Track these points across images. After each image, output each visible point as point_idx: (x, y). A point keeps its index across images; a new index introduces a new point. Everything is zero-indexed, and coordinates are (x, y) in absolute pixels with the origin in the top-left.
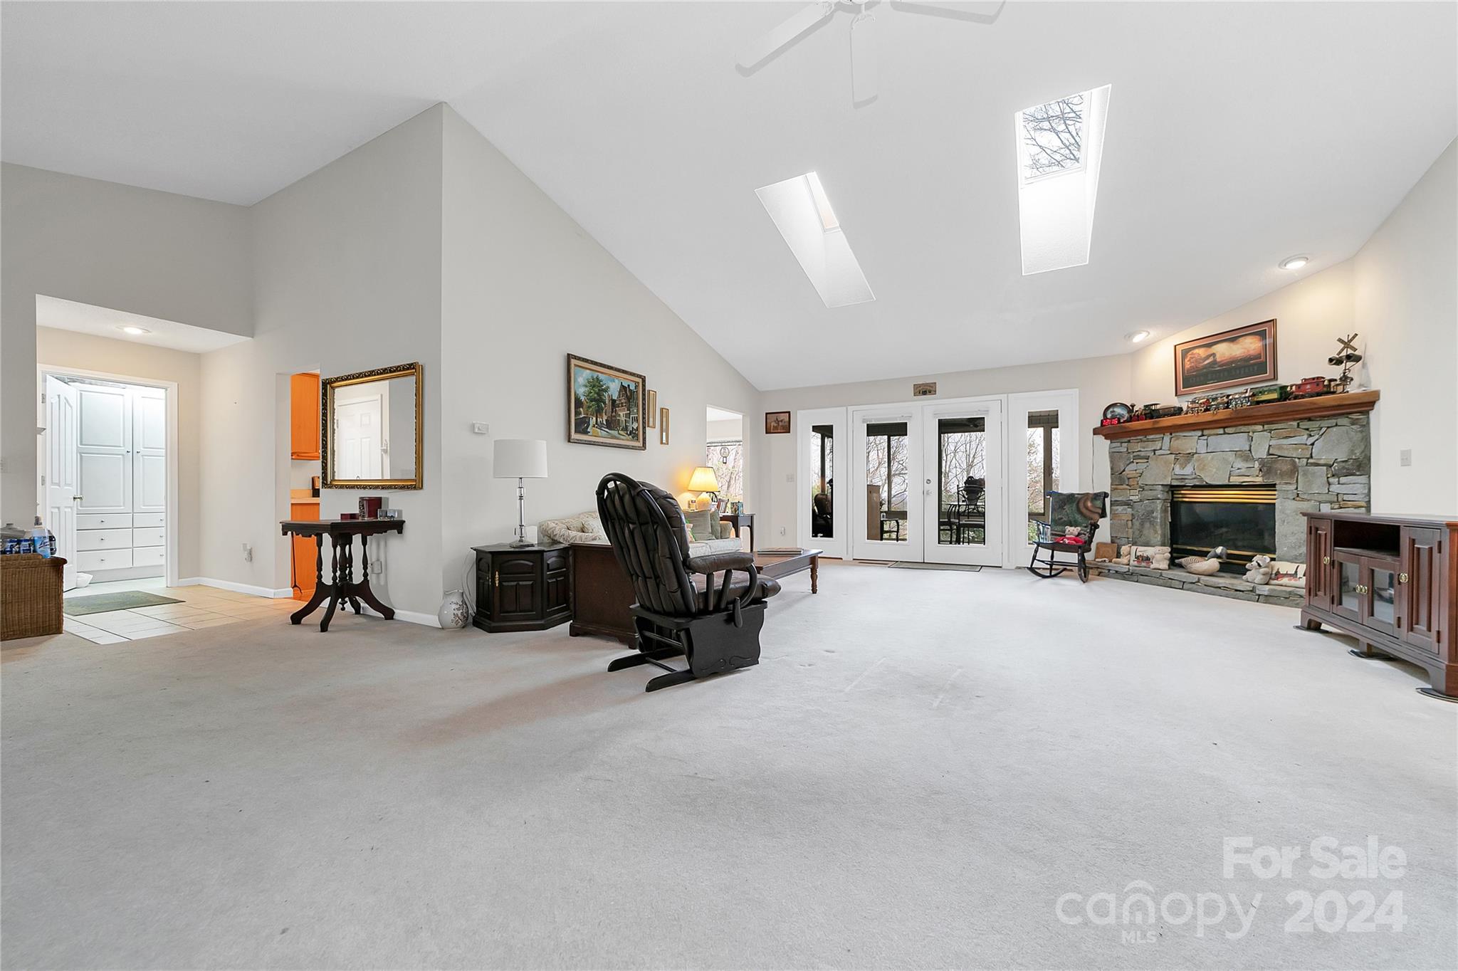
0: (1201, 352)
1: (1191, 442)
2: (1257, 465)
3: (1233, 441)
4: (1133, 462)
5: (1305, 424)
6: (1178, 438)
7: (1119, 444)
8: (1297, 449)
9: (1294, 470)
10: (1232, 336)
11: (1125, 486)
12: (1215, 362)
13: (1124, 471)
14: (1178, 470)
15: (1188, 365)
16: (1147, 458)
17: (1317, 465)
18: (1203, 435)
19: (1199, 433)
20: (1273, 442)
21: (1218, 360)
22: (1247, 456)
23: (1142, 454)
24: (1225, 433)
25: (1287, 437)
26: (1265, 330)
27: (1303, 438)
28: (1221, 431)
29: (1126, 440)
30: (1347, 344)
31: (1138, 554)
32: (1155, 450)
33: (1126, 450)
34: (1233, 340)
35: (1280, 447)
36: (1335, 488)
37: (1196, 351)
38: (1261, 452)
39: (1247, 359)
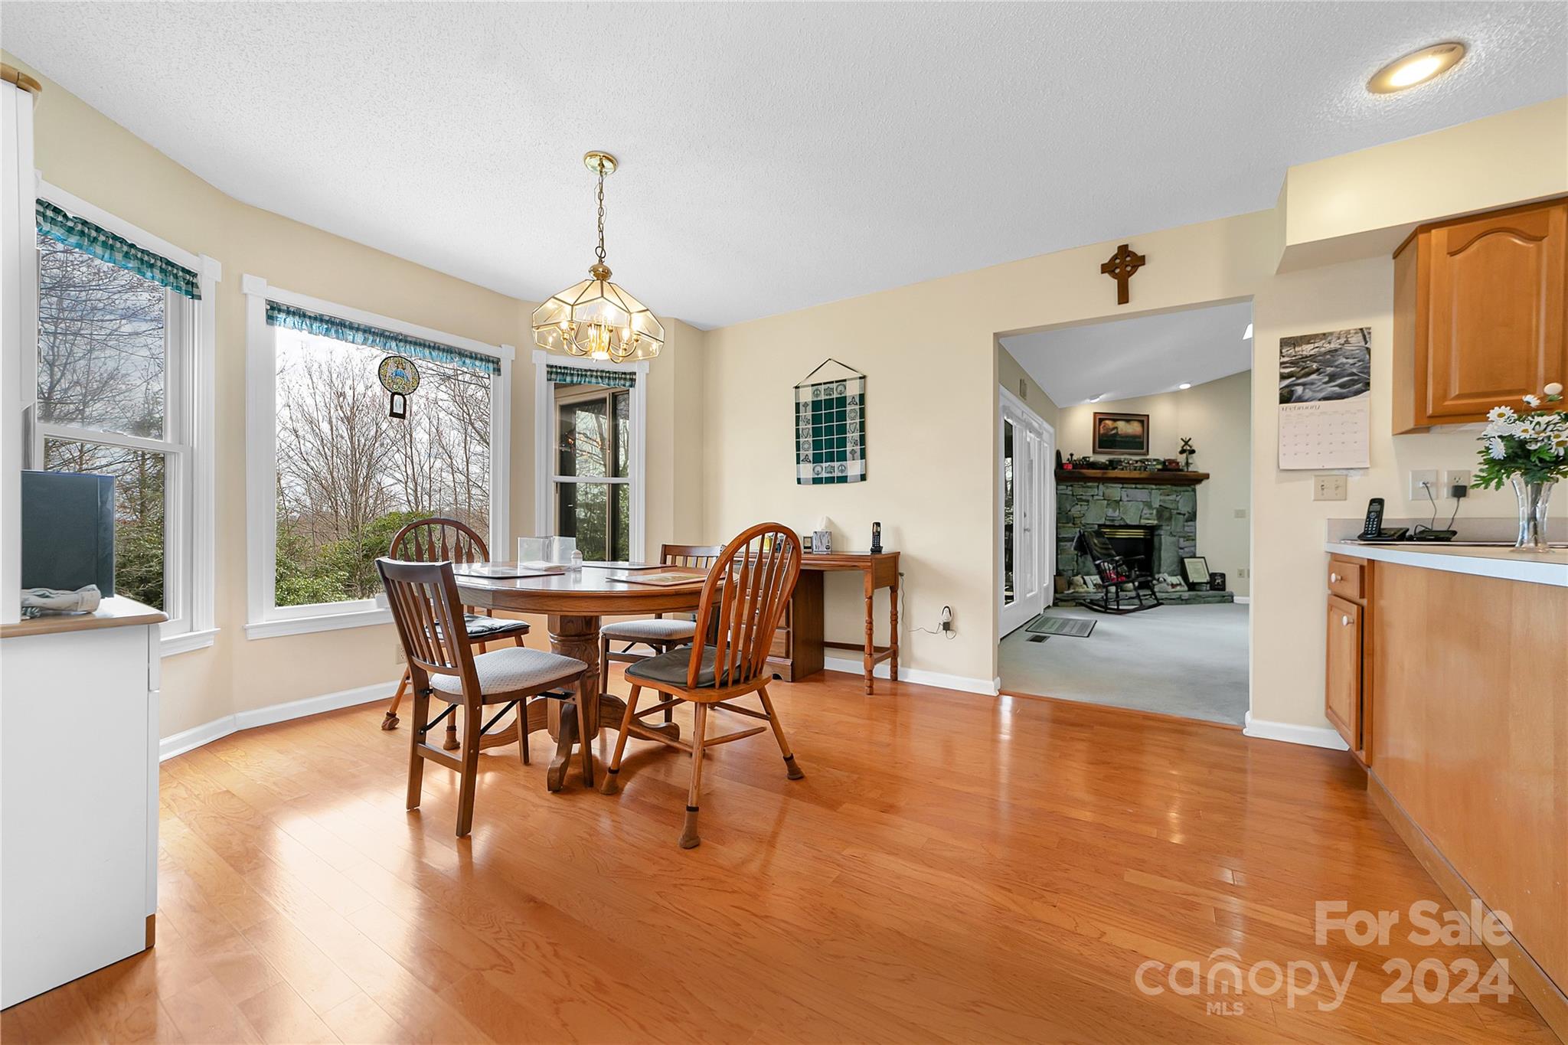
0: (1108, 422)
1: (1115, 491)
2: (1155, 512)
3: (1141, 494)
4: (1077, 504)
5: (1174, 488)
6: (1107, 488)
7: (1065, 487)
8: (1172, 503)
9: (1170, 519)
10: (1128, 418)
11: (1070, 525)
12: (1117, 434)
13: (1070, 511)
14: (1110, 512)
15: (1102, 431)
16: (1088, 501)
17: (1180, 514)
18: (1123, 488)
19: (1121, 486)
20: (1162, 498)
21: (1119, 433)
22: (1148, 505)
23: (1084, 498)
24: (1136, 488)
25: (1168, 495)
26: (1144, 420)
27: (1173, 497)
28: (1134, 486)
29: (1069, 484)
30: (1186, 443)
31: (1095, 582)
32: (1093, 496)
33: (1071, 493)
34: (1128, 421)
35: (1164, 501)
36: (1186, 529)
37: (1107, 422)
38: (1156, 505)
39: (1134, 437)
